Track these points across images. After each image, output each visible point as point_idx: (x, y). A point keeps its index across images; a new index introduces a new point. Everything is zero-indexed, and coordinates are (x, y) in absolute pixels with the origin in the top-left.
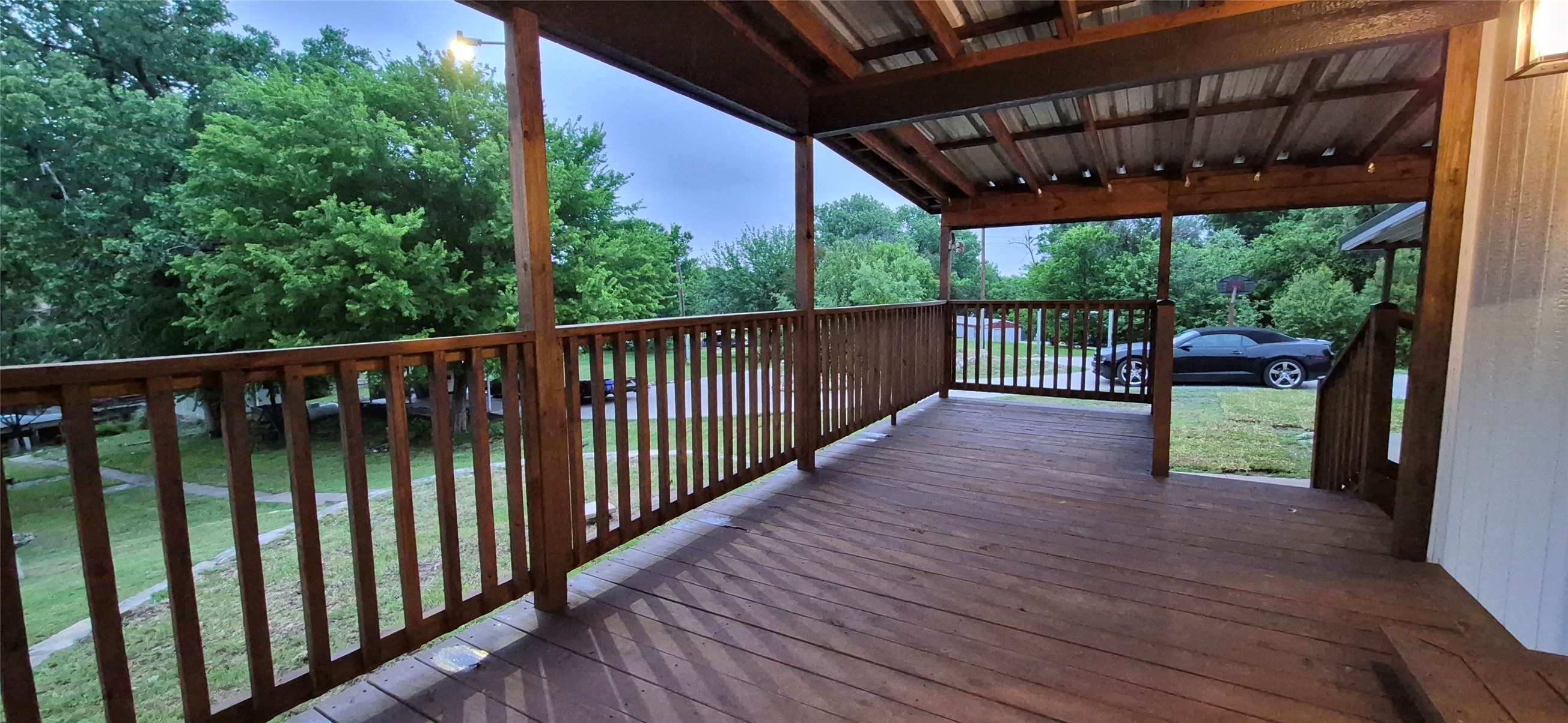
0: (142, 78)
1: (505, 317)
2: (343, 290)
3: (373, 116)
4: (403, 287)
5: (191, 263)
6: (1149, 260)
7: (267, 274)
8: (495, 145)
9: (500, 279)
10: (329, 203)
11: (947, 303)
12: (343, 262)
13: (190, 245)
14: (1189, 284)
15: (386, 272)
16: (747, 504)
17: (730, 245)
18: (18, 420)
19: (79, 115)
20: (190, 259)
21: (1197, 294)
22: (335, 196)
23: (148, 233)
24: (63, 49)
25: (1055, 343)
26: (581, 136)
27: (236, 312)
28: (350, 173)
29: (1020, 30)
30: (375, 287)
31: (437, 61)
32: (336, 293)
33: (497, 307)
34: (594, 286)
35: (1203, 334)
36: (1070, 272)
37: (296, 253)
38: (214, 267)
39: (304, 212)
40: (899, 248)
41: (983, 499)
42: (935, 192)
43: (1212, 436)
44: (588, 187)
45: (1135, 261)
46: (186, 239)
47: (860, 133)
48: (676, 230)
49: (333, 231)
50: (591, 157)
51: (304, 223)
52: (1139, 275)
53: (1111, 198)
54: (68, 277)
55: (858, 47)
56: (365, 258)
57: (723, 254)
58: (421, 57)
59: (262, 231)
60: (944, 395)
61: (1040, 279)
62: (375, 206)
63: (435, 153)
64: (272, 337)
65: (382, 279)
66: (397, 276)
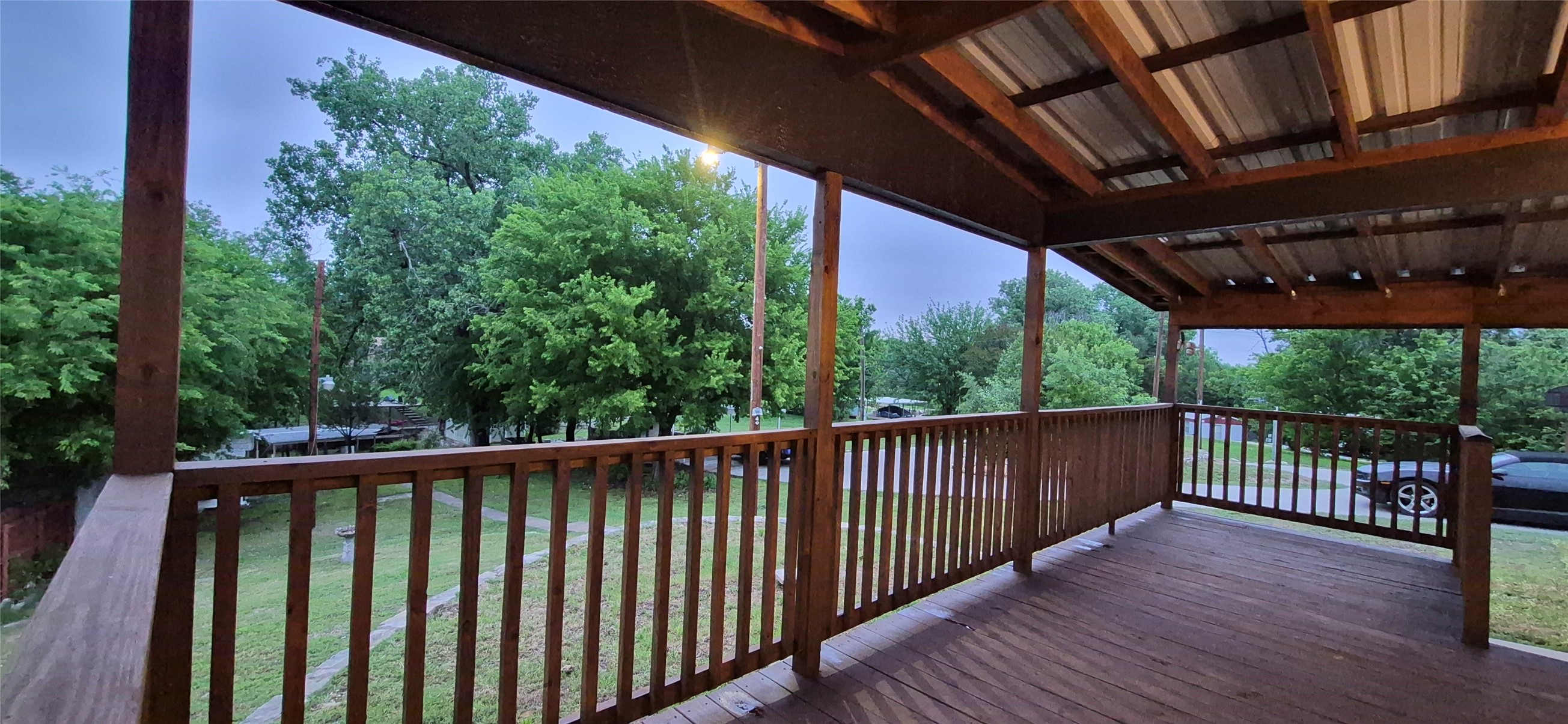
0: (467, 177)
1: (708, 380)
2: (587, 348)
3: (625, 206)
4: (632, 349)
5: (484, 321)
6: (1434, 358)
7: (534, 332)
8: (716, 228)
9: (708, 345)
10: (586, 277)
11: (1175, 406)
12: (590, 325)
13: (483, 306)
14: (1500, 391)
15: (620, 335)
16: (969, 601)
17: (914, 319)
18: (351, 432)
19: (428, 207)
20: (484, 318)
21: (1511, 403)
22: (590, 271)
23: (458, 296)
24: (423, 158)
25: (1295, 448)
26: (786, 218)
27: (508, 361)
28: (603, 253)
29: (1286, 151)
30: (612, 348)
31: (676, 159)
32: (581, 350)
33: (702, 369)
34: (787, 355)
35: (1524, 460)
36: (1316, 366)
37: (557, 316)
38: (499, 325)
39: (567, 284)
40: (1096, 329)
41: (1234, 637)
42: (1163, 291)
43: (1547, 598)
44: (788, 264)
45: (1412, 358)
46: (481, 300)
47: (1098, 246)
48: (860, 302)
49: (586, 300)
50: (793, 236)
51: (566, 293)
52: (1418, 375)
53: (1388, 304)
54: (403, 327)
55: (1099, 166)
56: (607, 323)
57: (906, 327)
58: (664, 156)
59: (534, 297)
60: (1167, 506)
61: (1276, 370)
62: (617, 277)
63: (668, 235)
64: (532, 384)
65: (618, 341)
66: (628, 339)
